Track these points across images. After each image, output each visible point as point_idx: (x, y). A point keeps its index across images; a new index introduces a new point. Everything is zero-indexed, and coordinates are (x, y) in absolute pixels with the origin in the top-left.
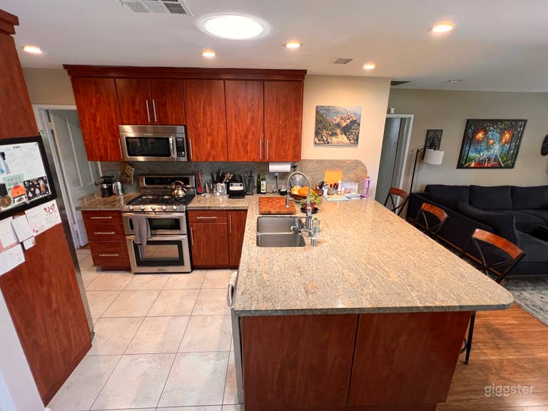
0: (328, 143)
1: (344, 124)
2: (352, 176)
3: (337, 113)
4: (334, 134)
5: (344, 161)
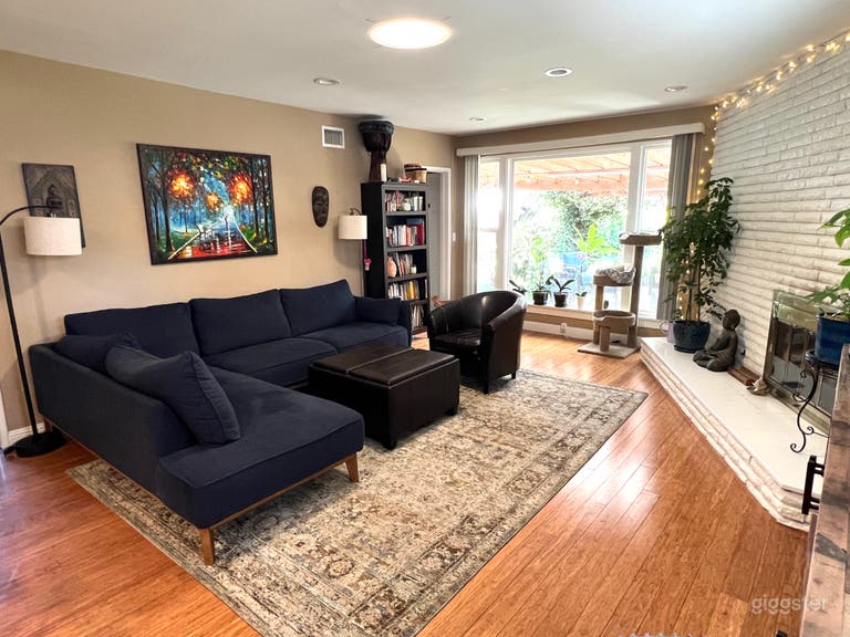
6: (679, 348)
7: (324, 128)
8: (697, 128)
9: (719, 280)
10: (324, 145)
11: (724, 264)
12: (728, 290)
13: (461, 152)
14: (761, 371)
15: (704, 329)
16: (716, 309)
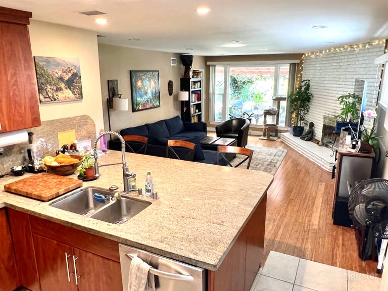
0: (55, 100)
1: (66, 78)
2: (84, 133)
3: (58, 64)
4: (59, 89)
5: (74, 118)
6: (294, 135)
7: (172, 58)
8: (298, 61)
9: (306, 112)
10: (172, 65)
11: (308, 107)
12: (309, 116)
13: (208, 63)
14: (320, 140)
15: (302, 129)
16: (305, 122)
